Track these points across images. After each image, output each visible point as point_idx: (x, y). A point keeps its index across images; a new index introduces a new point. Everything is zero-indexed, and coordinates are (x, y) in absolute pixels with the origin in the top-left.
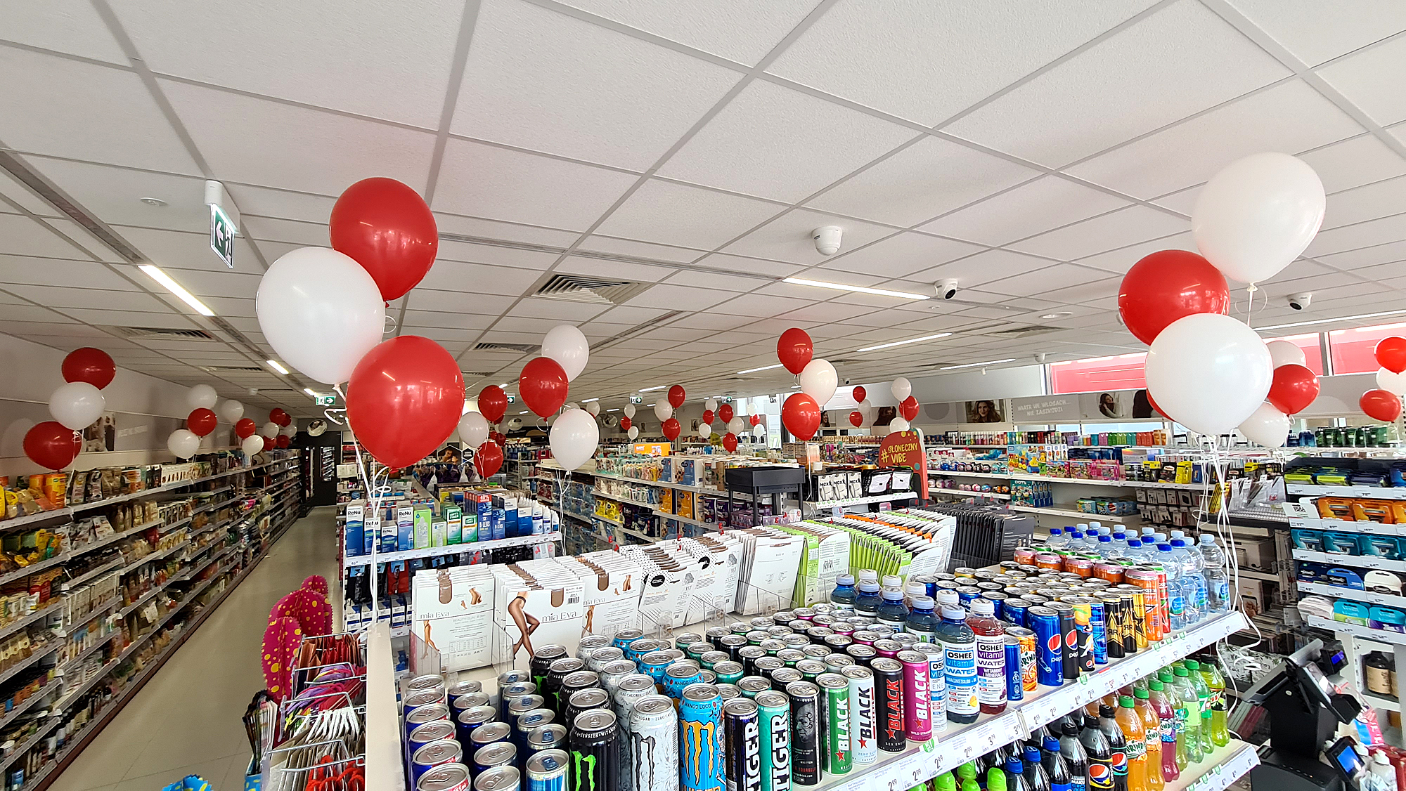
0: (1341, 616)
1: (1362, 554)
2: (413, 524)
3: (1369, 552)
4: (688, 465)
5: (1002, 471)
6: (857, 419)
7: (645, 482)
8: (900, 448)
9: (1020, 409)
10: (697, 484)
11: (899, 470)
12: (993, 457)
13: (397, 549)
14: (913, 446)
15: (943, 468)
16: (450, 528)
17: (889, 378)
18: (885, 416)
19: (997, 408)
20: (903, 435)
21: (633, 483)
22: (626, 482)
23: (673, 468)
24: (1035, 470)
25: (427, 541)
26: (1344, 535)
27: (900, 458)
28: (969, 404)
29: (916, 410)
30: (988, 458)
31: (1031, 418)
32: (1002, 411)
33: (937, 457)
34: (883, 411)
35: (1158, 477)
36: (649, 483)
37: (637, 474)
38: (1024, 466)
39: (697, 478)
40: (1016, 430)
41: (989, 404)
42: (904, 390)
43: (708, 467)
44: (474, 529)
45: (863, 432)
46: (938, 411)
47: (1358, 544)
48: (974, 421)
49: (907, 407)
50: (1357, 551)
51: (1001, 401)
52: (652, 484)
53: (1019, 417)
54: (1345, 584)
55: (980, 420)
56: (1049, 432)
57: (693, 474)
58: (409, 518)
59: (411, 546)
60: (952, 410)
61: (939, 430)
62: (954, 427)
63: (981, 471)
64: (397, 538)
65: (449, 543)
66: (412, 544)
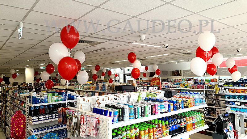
0: (232, 110)
1: (235, 99)
2: (47, 97)
3: (236, 98)
4: (104, 86)
5: (179, 87)
6: (145, 75)
7: (91, 91)
8: (155, 81)
9: (185, 73)
10: (106, 90)
11: (155, 86)
12: (177, 84)
13: (44, 102)
14: (158, 81)
15: (166, 87)
16: (56, 98)
17: (153, 64)
18: (152, 74)
19: (180, 72)
20: (156, 78)
21: (87, 91)
22: (84, 91)
23: (99, 87)
24: (186, 87)
25: (51, 101)
26: (232, 95)
27: (156, 84)
28: (173, 71)
29: (160, 73)
30: (176, 85)
31: (187, 75)
32: (181, 73)
33: (164, 84)
34: (151, 73)
35: (211, 88)
36: (92, 91)
37: (88, 89)
38: (184, 86)
39: (106, 89)
40: (184, 78)
41: (178, 71)
42: (156, 67)
43: (109, 86)
44: (61, 98)
45: (146, 78)
46: (165, 73)
47: (234, 97)
48: (174, 76)
49: (158, 72)
50: (234, 98)
51: (181, 71)
52: (93, 91)
53: (185, 75)
54: (232, 104)
55: (176, 76)
56: (192, 79)
57: (105, 88)
58: (47, 95)
59: (47, 102)
60: (169, 73)
61: (165, 78)
62: (169, 77)
63: (174, 87)
64: (44, 100)
65: (55, 101)
66: (47, 101)
